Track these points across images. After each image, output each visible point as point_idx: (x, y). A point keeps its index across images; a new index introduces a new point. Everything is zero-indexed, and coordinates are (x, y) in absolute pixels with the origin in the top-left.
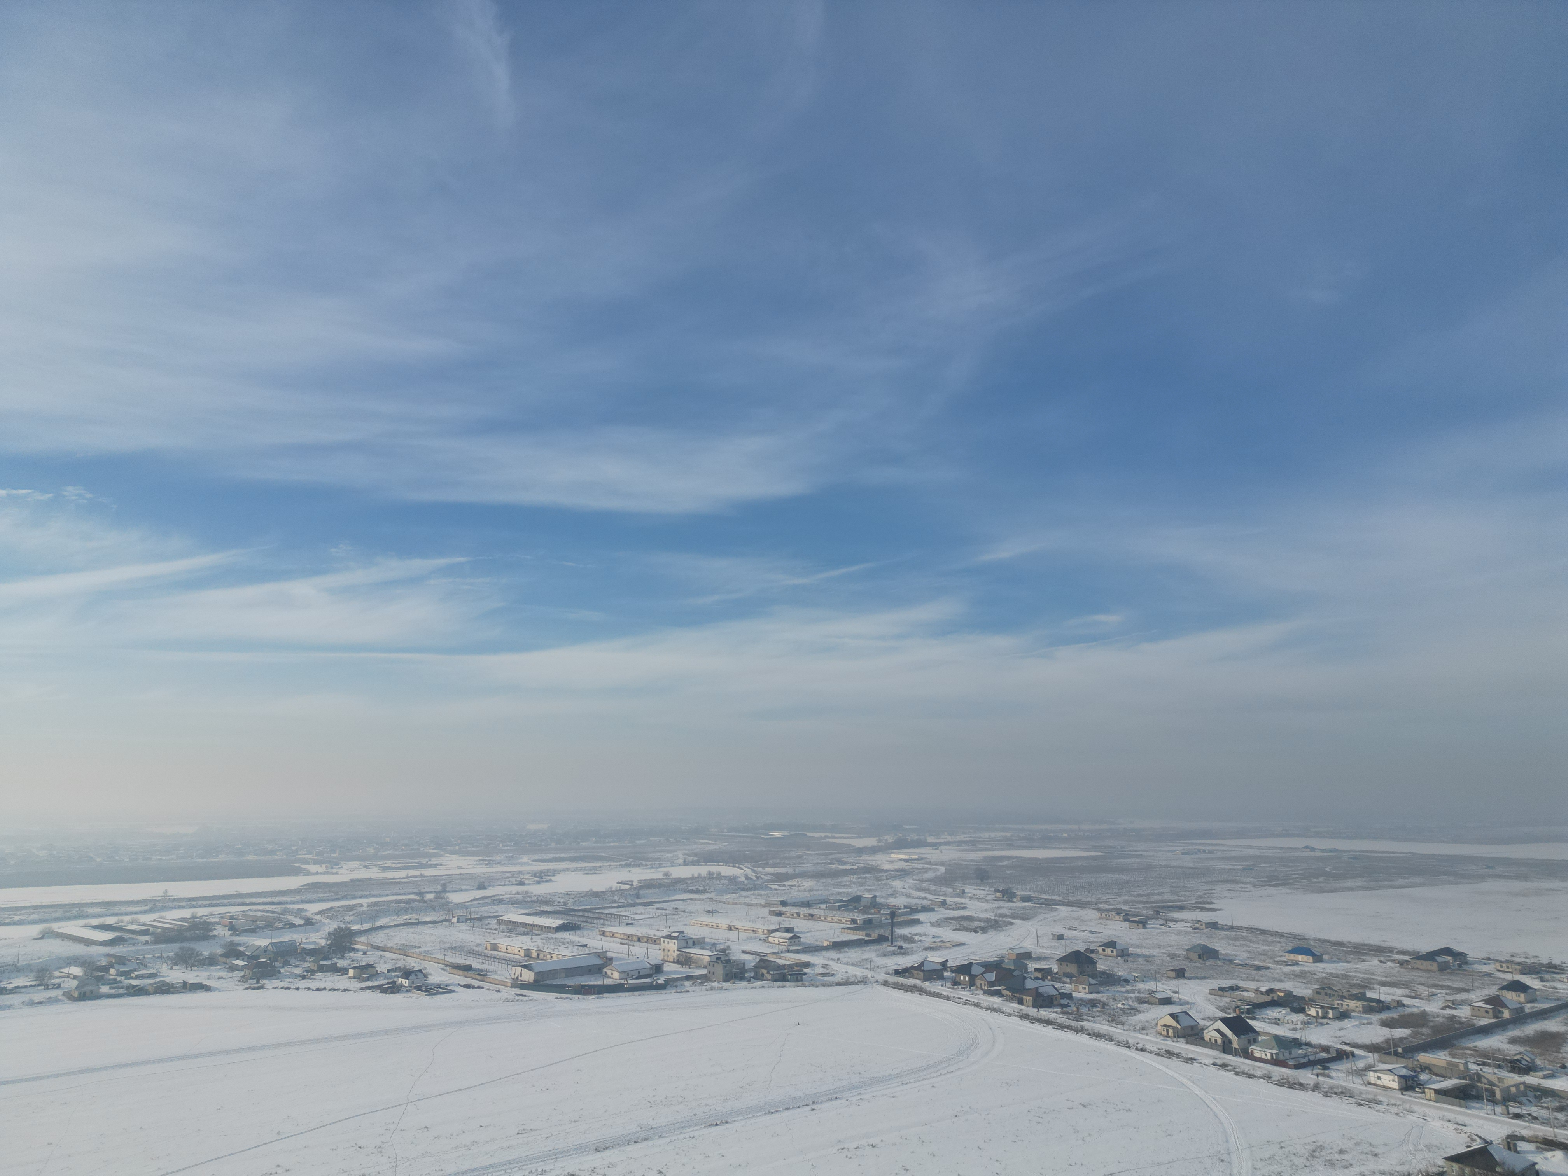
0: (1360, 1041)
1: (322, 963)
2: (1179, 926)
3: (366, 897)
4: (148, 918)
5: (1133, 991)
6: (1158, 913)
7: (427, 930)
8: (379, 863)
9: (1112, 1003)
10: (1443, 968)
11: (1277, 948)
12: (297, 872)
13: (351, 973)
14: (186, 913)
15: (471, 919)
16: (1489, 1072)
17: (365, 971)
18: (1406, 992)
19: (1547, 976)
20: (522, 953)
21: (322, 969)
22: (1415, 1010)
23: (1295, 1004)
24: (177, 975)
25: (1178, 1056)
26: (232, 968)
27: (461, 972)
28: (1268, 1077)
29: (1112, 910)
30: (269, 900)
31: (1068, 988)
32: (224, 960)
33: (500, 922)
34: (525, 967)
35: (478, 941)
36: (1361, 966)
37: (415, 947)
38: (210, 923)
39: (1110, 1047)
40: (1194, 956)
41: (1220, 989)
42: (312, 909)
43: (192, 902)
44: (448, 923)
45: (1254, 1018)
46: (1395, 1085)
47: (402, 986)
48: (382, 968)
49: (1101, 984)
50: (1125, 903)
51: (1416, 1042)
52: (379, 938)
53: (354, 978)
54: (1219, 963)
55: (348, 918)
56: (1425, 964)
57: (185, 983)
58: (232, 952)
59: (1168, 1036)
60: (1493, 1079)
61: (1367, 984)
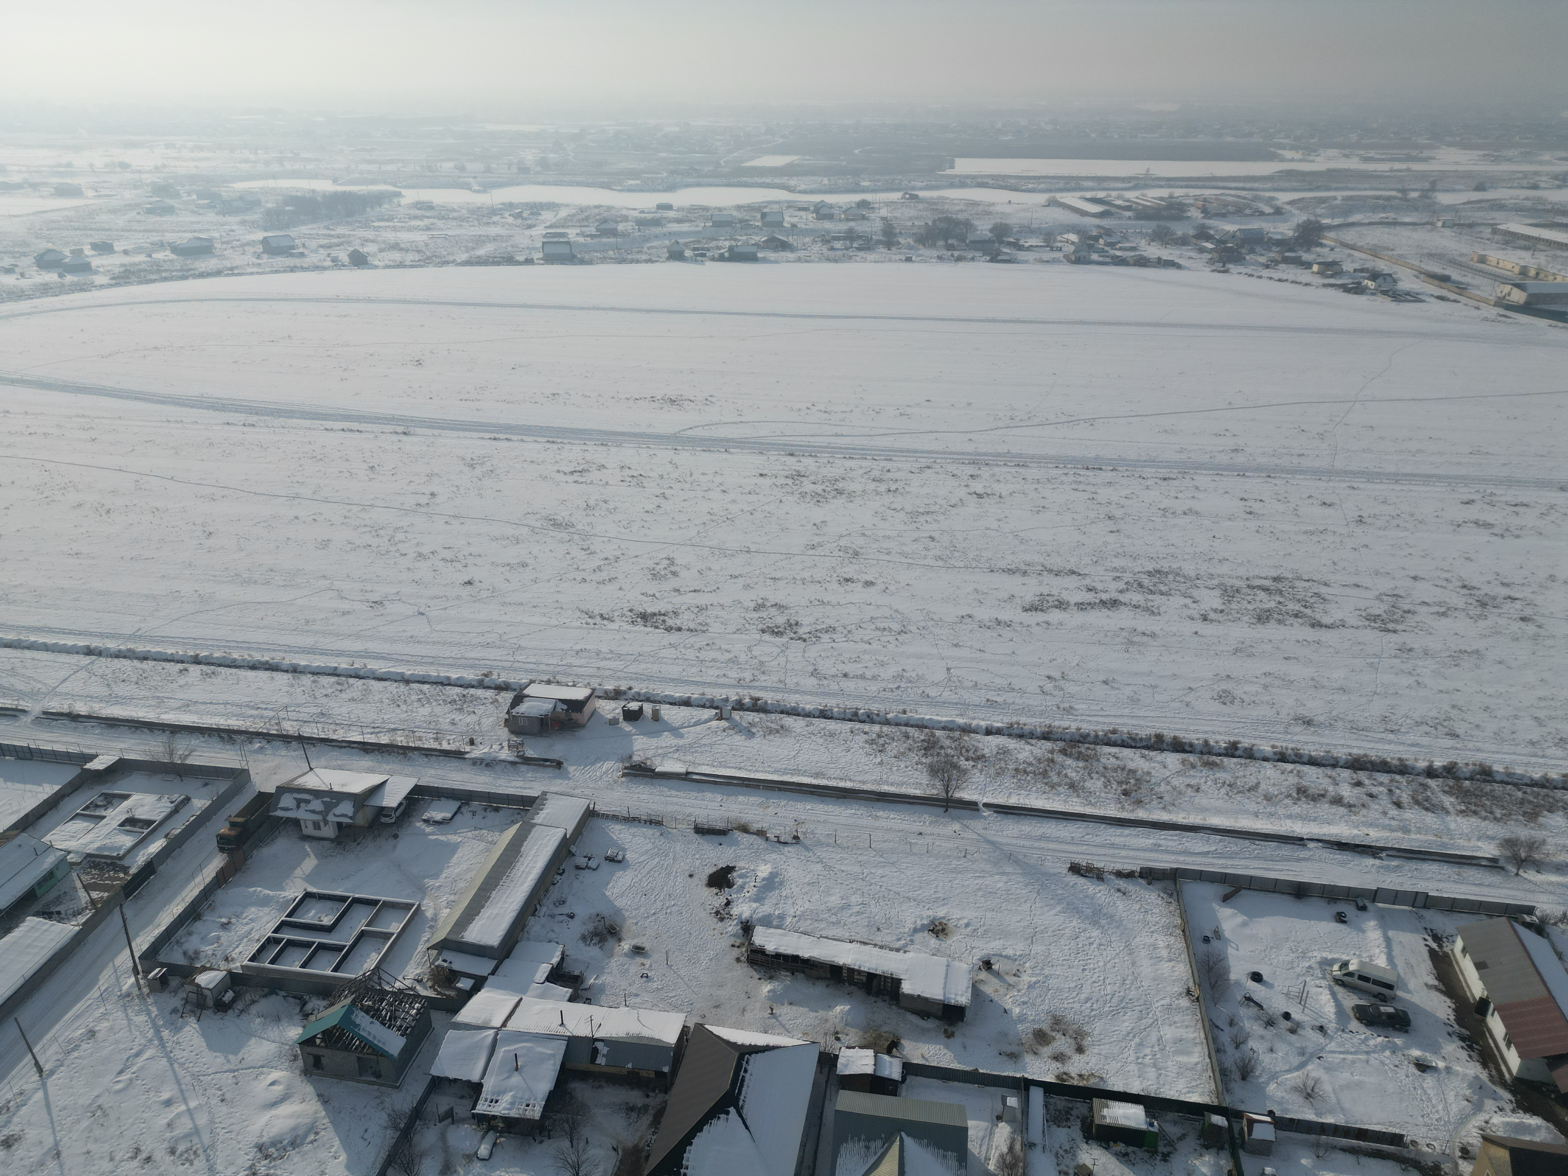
1: (1287, 254)
3: (1341, 189)
4: (1131, 195)
7: (1405, 232)
8: (1361, 152)
12: (1272, 157)
13: (1315, 268)
14: (1164, 193)
15: (1459, 225)
17: (1330, 269)
20: (1517, 270)
21: (1286, 261)
24: (1153, 251)
26: (1202, 250)
27: (1436, 282)
30: (1241, 185)
32: (1194, 241)
33: (1495, 231)
34: (1517, 286)
35: (1464, 251)
37: (1388, 249)
38: (1185, 204)
42: (1283, 198)
43: (1171, 182)
44: (1429, 227)
47: (1367, 287)
48: (1348, 267)
52: (1349, 236)
53: (1318, 273)
55: (1319, 211)
57: (1159, 259)
58: (1203, 234)
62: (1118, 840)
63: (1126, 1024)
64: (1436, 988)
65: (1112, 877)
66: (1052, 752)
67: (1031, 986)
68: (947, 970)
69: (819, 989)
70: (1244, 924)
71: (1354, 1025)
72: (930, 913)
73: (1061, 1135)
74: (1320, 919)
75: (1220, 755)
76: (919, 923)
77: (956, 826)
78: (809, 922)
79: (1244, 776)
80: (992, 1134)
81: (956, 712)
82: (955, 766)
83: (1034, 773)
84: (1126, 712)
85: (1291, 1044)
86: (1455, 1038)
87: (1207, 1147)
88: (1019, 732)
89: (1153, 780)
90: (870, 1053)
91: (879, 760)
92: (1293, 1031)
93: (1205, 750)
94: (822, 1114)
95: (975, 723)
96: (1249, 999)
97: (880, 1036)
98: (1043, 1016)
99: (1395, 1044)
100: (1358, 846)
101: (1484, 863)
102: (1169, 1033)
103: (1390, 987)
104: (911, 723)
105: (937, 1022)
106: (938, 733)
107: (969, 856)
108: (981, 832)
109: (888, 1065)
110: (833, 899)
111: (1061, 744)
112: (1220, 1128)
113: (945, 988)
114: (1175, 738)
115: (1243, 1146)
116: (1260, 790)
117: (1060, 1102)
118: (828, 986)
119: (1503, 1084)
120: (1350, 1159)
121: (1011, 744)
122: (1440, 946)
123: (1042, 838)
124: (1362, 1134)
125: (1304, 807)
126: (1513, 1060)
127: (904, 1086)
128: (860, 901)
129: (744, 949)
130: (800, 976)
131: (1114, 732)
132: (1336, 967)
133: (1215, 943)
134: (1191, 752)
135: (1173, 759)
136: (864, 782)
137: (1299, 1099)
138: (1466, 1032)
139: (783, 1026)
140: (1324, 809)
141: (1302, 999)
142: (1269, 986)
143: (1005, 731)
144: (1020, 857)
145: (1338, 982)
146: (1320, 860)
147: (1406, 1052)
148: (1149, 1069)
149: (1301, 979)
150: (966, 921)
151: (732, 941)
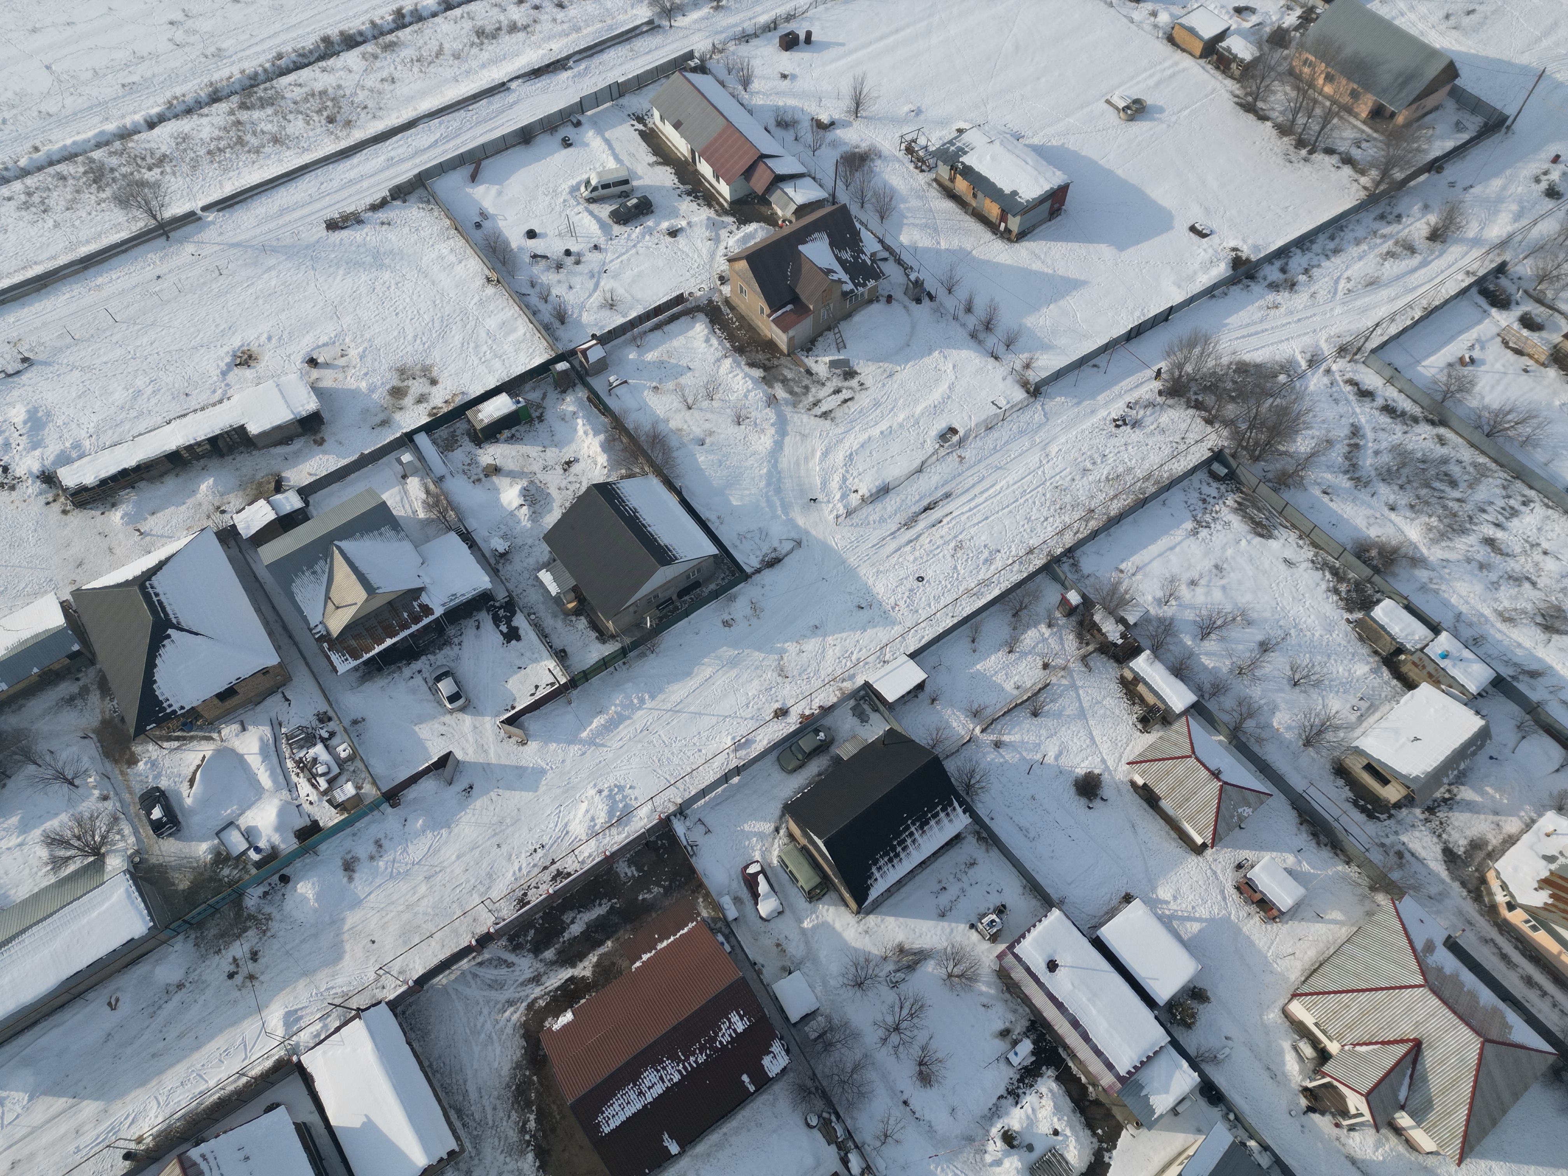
62: (352, 174)
63: (456, 338)
64: (657, 163)
65: (370, 214)
66: (232, 112)
67: (362, 357)
68: (280, 390)
69: (171, 484)
70: (500, 193)
71: (617, 229)
72: (226, 349)
73: (458, 455)
74: (552, 154)
75: (391, 31)
76: (223, 365)
77: (190, 248)
78: (110, 432)
79: (425, 43)
80: (406, 492)
81: (97, 119)
82: (142, 184)
83: (229, 146)
84: (277, 26)
85: (581, 274)
86: (684, 196)
87: (564, 392)
88: (183, 107)
89: (348, 93)
90: (262, 502)
91: (50, 223)
92: (578, 263)
93: (376, 33)
94: (255, 577)
95: (128, 122)
96: (535, 256)
97: (260, 484)
98: (388, 375)
99: (649, 227)
100: (548, 66)
101: (645, 29)
102: (492, 323)
103: (626, 182)
104: (55, 158)
105: (303, 439)
106: (97, 155)
107: (224, 272)
108: (219, 239)
109: (284, 501)
110: (117, 395)
111: (235, 99)
112: (565, 372)
113: (288, 406)
114: (342, 33)
115: (587, 374)
116: (446, 51)
117: (443, 432)
118: (177, 475)
119: (726, 212)
120: (658, 333)
121: (185, 125)
122: (645, 125)
123: (282, 212)
124: (658, 311)
125: (491, 49)
126: (724, 189)
127: (311, 507)
128: (147, 380)
129: (62, 499)
130: (142, 484)
131: (280, 56)
132: (583, 189)
133: (486, 224)
134: (364, 42)
135: (352, 58)
136: (54, 258)
137: (606, 313)
138: (689, 187)
139: (162, 536)
140: (507, 41)
141: (572, 231)
142: (544, 236)
143: (168, 114)
144: (275, 243)
145: (591, 200)
146: (528, 97)
147: (659, 229)
148: (493, 362)
149: (563, 215)
150: (265, 336)
151: (42, 500)
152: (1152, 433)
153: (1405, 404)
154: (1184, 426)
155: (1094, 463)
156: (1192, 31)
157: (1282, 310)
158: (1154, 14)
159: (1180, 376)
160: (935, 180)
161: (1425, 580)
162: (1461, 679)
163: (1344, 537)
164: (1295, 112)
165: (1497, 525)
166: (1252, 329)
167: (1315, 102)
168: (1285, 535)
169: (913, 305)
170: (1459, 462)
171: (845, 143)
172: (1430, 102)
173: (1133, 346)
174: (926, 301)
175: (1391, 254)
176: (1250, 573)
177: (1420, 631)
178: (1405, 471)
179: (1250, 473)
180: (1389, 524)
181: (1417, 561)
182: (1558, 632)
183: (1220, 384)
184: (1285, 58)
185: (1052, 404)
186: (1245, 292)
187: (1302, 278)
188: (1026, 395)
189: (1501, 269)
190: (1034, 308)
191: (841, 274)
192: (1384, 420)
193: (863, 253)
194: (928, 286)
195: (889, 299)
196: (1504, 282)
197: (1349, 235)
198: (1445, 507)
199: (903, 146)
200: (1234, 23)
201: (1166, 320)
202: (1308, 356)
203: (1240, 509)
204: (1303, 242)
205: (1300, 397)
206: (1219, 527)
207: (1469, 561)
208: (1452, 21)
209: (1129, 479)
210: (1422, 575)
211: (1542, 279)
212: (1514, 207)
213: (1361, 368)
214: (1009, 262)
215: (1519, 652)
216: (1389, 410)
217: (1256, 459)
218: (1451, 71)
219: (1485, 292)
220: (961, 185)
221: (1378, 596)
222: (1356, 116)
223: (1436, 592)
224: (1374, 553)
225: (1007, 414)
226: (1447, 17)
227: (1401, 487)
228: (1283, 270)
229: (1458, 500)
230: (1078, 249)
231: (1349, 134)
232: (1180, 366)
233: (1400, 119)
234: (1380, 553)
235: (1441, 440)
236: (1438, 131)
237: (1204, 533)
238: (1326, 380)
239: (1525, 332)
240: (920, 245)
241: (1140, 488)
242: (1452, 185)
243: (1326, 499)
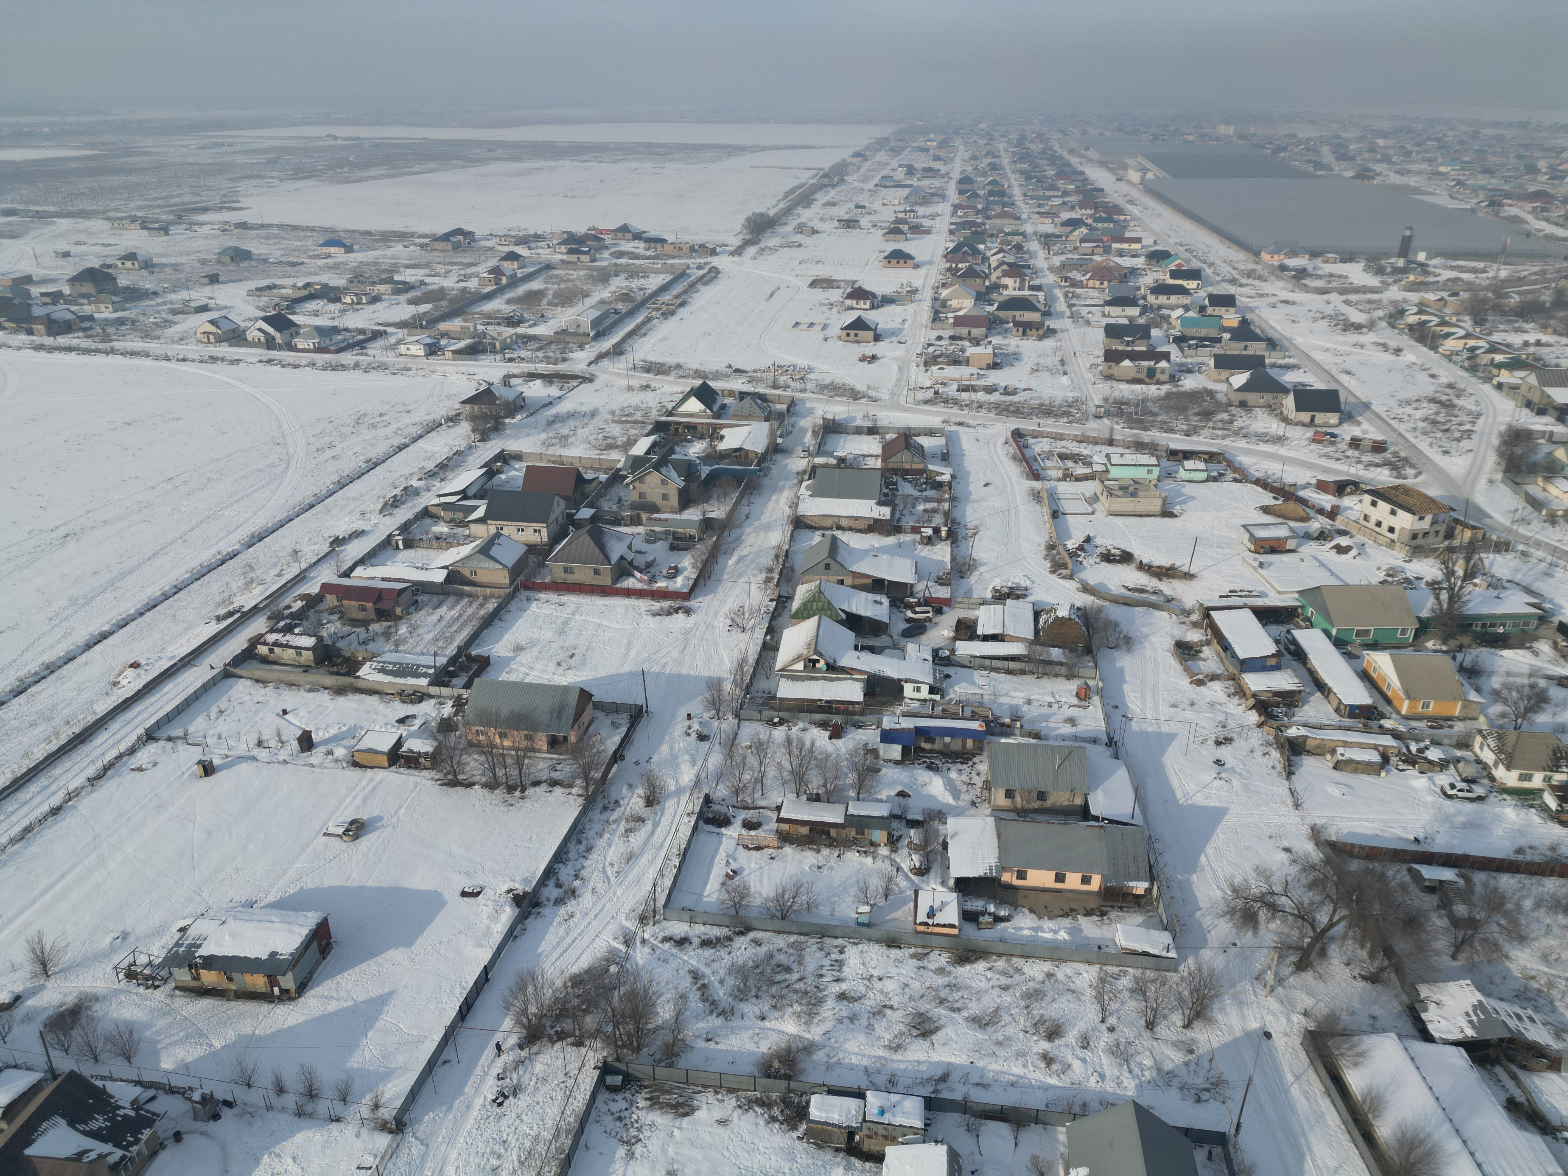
0: (391, 320)
2: (205, 230)
5: (164, 303)
6: (180, 217)
9: (142, 318)
10: (457, 247)
11: (310, 242)
16: (492, 330)
18: (427, 271)
19: (533, 245)
22: (435, 287)
23: (331, 294)
25: (222, 359)
28: (313, 365)
29: (125, 218)
31: (87, 309)
36: (388, 252)
39: (148, 362)
40: (226, 259)
41: (258, 289)
45: (294, 313)
46: (422, 353)
49: (126, 300)
50: (140, 208)
51: (437, 314)
54: (254, 264)
56: (441, 245)
59: (209, 342)
60: (495, 334)
61: (394, 269)
152: (536, 1089)
153: (715, 932)
154: (560, 1063)
155: (499, 1157)
156: (371, 751)
157: (578, 916)
158: (330, 753)
159: (529, 1021)
160: (177, 988)
161: (825, 1059)
162: (907, 1122)
163: (747, 1068)
164: (493, 770)
165: (837, 980)
166: (565, 945)
167: (503, 755)
168: (704, 1099)
169: (212, 1126)
170: (780, 950)
171: (45, 1009)
172: (585, 718)
173: (470, 1022)
174: (226, 1113)
175: (629, 831)
176: (700, 1157)
177: (852, 1104)
178: (750, 983)
179: (640, 1065)
180: (770, 1033)
181: (809, 1048)
182: (933, 1032)
183: (568, 1006)
184: (460, 737)
185: (422, 1127)
186: (539, 919)
187: (577, 883)
188: (390, 1137)
189: (708, 800)
190: (353, 1046)
191: (100, 1148)
192: (708, 952)
193: (120, 1107)
194: (219, 1096)
195: (178, 1137)
196: (715, 807)
197: (591, 834)
198: (795, 991)
199: (121, 976)
200: (403, 731)
201: (487, 980)
202: (621, 939)
203: (654, 1103)
204: (560, 856)
205: (637, 975)
206: (648, 1134)
207: (840, 1021)
208: (564, 666)
209: (541, 1148)
210: (819, 1056)
211: (736, 793)
212: (687, 757)
213: (665, 924)
214: (301, 1019)
215: (923, 1068)
216: (706, 943)
217: (638, 1050)
218: (585, 695)
219: (708, 821)
220: (209, 977)
221: (804, 1098)
222: (540, 751)
223: (838, 1063)
224: (776, 1064)
225: (381, 1170)
226: (559, 664)
227: (757, 997)
228: (559, 885)
229: (800, 980)
230: (369, 967)
231: (542, 765)
232: (524, 1012)
233: (573, 739)
234: (780, 1062)
235: (757, 943)
236: (604, 734)
237: (638, 1149)
238: (647, 950)
239: (753, 833)
240: (190, 1059)
241: (557, 1149)
242: (637, 763)
243: (712, 1045)
